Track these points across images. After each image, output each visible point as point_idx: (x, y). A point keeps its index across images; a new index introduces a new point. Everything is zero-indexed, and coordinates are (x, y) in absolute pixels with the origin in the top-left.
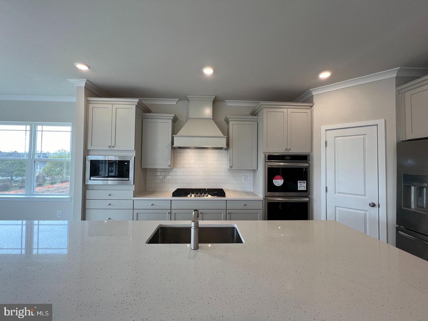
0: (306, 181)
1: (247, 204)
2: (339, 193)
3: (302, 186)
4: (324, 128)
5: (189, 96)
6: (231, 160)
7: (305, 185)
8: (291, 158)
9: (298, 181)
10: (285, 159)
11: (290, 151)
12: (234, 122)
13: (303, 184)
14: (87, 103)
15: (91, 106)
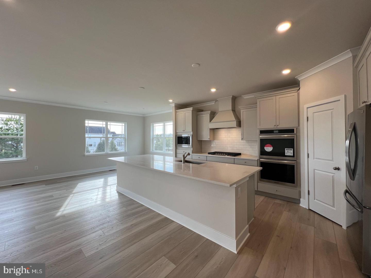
0: (292, 149)
1: (247, 162)
2: (316, 158)
3: (289, 152)
4: (306, 106)
5: (218, 99)
6: (242, 134)
7: (292, 151)
8: (279, 132)
9: (286, 149)
10: (274, 132)
11: (278, 127)
12: (244, 110)
13: (290, 151)
14: (176, 112)
15: (177, 113)
